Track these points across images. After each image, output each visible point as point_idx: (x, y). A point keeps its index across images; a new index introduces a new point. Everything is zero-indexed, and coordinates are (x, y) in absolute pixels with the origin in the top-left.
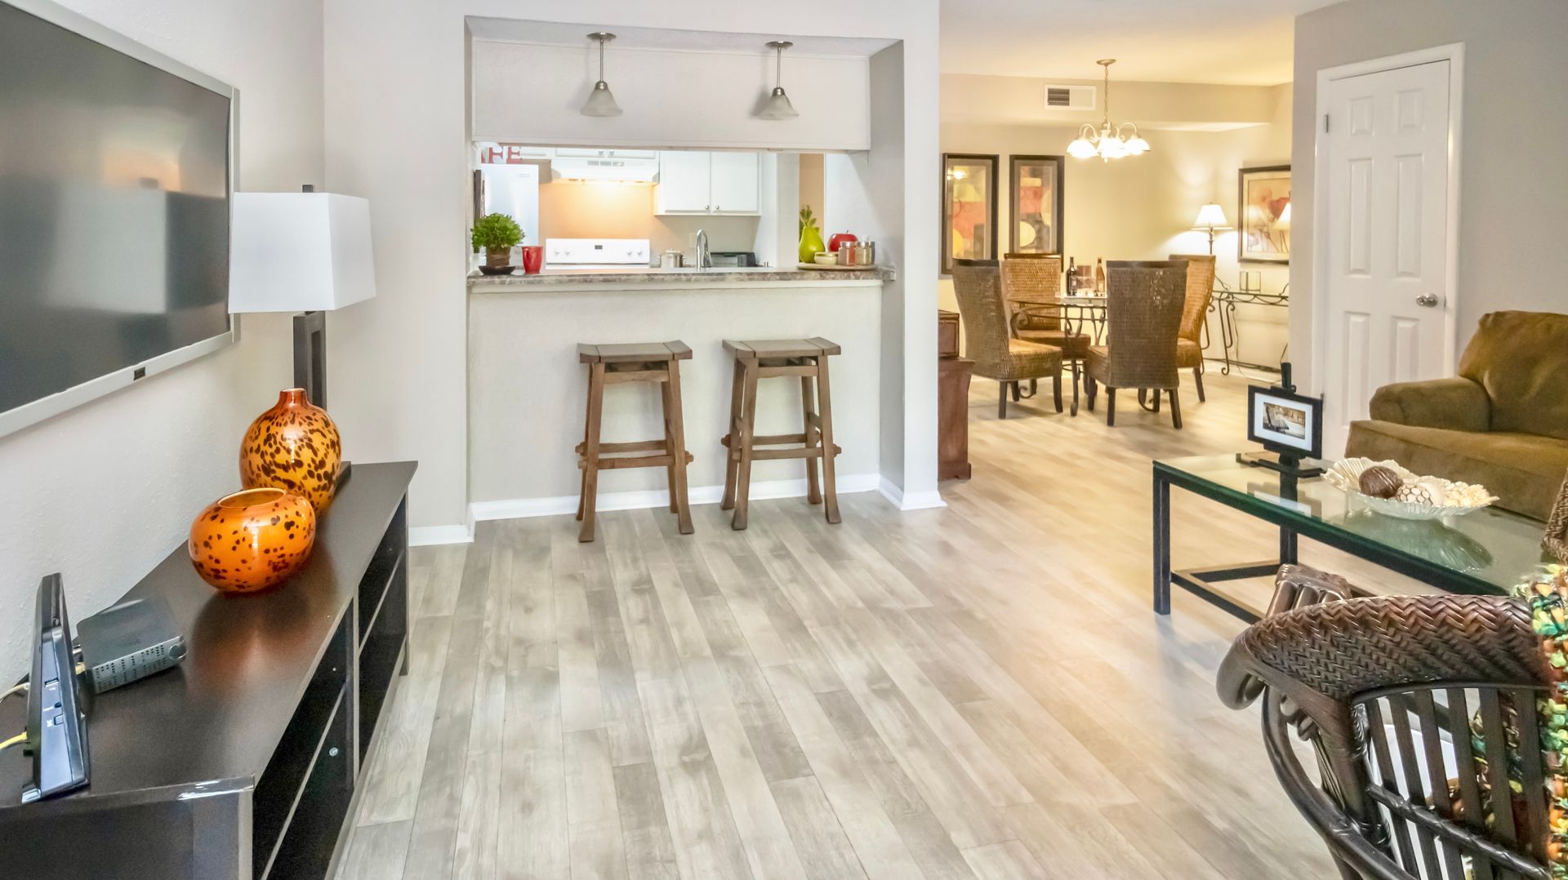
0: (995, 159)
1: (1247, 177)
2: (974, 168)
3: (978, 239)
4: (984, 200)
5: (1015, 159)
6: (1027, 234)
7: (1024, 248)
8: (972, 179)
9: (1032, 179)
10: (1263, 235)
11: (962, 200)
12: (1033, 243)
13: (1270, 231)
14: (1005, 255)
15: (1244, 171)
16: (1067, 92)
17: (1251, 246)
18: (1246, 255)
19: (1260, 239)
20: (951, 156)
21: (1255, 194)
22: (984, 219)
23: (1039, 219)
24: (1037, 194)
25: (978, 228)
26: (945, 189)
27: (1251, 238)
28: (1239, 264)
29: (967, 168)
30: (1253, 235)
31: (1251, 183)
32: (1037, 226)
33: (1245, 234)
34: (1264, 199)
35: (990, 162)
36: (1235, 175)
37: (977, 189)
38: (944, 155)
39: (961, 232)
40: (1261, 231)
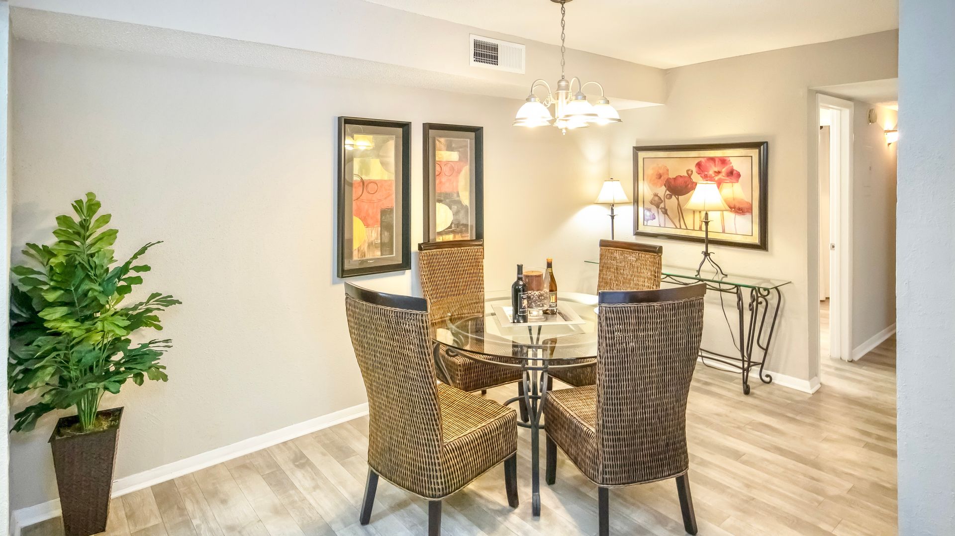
0: (405, 127)
1: (642, 155)
2: (380, 137)
3: (386, 227)
4: (393, 177)
5: (428, 127)
6: (444, 217)
7: (440, 234)
8: (378, 150)
9: (448, 153)
10: (660, 210)
11: (365, 178)
12: (450, 227)
13: (666, 208)
14: (420, 245)
15: (638, 149)
16: (495, 49)
17: (648, 220)
18: (641, 229)
19: (656, 215)
20: (349, 121)
21: (650, 171)
22: (394, 202)
23: (457, 199)
24: (455, 170)
25: (386, 212)
26: (342, 162)
27: (648, 213)
28: (634, 236)
29: (371, 137)
30: (649, 210)
31: (645, 159)
32: (455, 207)
33: (641, 209)
34: (660, 176)
35: (400, 130)
36: (630, 153)
37: (384, 164)
38: (340, 118)
39: (365, 220)
40: (658, 207)
